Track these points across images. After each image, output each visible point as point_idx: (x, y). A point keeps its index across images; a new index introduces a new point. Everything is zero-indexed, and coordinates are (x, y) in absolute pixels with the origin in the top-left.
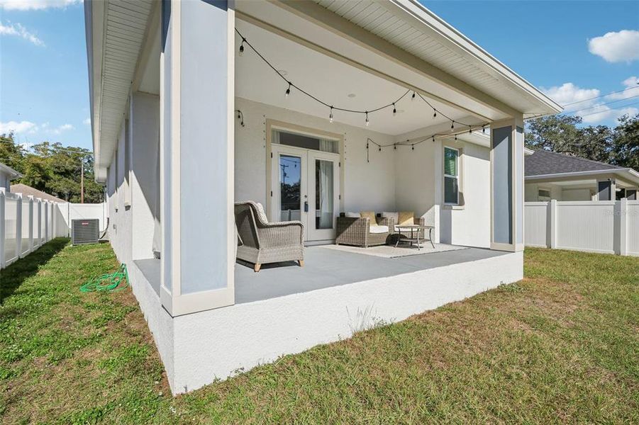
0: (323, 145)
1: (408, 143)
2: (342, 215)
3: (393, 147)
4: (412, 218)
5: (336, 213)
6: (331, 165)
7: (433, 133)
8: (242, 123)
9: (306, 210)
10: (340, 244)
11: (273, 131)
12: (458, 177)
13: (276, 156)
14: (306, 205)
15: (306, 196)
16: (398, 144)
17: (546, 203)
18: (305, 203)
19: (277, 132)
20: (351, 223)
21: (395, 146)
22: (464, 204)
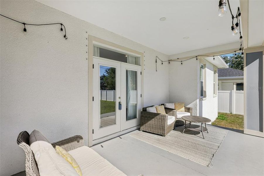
0: (130, 59)
1: (178, 60)
2: (145, 110)
3: (168, 62)
4: (184, 107)
5: (139, 108)
6: (135, 74)
7: (197, 55)
8: (65, 36)
9: (120, 108)
10: (143, 131)
11: (94, 47)
12: (203, 81)
13: (97, 67)
14: (120, 104)
15: (120, 98)
16: (171, 60)
17: (229, 92)
18: (119, 103)
19: (98, 48)
20: (153, 118)
21: (169, 61)
22: (206, 96)
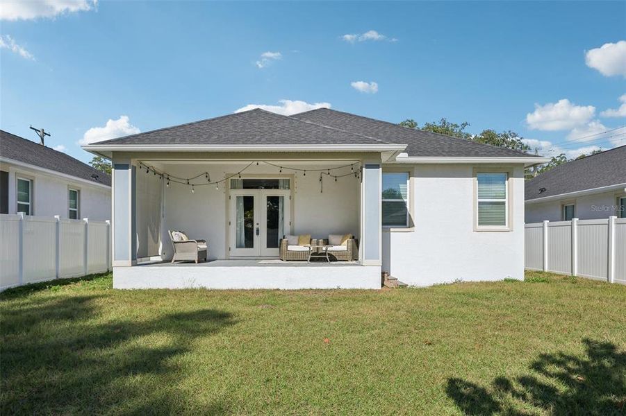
0: (281, 183)
8: (209, 180)
9: (258, 234)
12: (406, 200)
14: (258, 230)
15: (258, 224)
19: (241, 180)
22: (414, 226)
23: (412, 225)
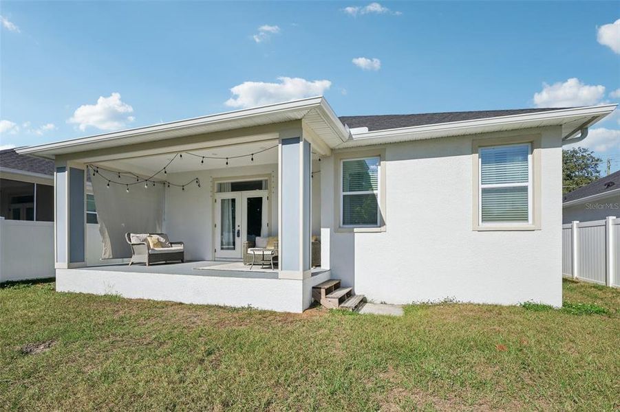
9: (239, 236)
14: (238, 232)
15: (239, 226)
22: (384, 224)
23: (383, 224)
